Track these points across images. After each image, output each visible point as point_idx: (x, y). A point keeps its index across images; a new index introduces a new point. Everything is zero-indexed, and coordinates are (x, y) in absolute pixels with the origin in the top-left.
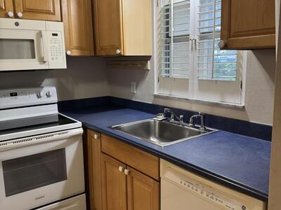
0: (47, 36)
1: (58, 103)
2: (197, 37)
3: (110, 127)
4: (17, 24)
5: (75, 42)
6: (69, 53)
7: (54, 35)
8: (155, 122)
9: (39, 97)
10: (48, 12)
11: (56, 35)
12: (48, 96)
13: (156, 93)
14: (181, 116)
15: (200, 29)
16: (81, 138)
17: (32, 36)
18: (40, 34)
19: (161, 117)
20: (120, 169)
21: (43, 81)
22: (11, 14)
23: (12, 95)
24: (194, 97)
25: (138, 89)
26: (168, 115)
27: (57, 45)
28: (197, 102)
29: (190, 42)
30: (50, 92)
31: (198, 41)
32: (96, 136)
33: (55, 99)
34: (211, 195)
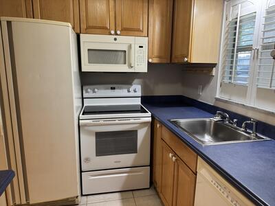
0: (135, 48)
1: (142, 97)
2: (259, 47)
3: (169, 121)
4: (115, 39)
5: (156, 53)
6: (150, 61)
7: (140, 47)
8: (211, 122)
9: (129, 91)
10: (139, 30)
11: (142, 47)
12: (135, 91)
13: (217, 97)
14: (235, 120)
15: (263, 39)
16: (149, 125)
17: (125, 48)
18: (130, 47)
19: (217, 118)
20: (171, 155)
21: (133, 80)
22: (113, 32)
23: (112, 88)
24: (252, 104)
25: (204, 91)
26: (224, 118)
27: (141, 55)
28: (253, 109)
29: (253, 51)
30: (137, 89)
31: (260, 50)
32: (158, 125)
33: (139, 94)
34: (235, 202)
